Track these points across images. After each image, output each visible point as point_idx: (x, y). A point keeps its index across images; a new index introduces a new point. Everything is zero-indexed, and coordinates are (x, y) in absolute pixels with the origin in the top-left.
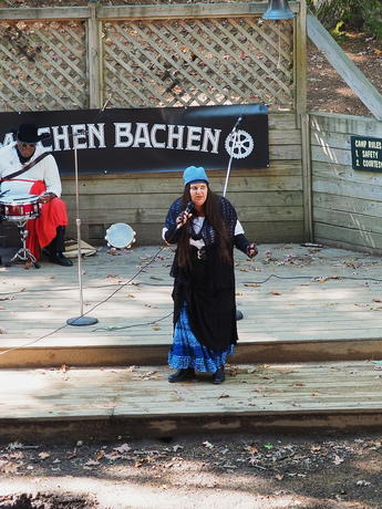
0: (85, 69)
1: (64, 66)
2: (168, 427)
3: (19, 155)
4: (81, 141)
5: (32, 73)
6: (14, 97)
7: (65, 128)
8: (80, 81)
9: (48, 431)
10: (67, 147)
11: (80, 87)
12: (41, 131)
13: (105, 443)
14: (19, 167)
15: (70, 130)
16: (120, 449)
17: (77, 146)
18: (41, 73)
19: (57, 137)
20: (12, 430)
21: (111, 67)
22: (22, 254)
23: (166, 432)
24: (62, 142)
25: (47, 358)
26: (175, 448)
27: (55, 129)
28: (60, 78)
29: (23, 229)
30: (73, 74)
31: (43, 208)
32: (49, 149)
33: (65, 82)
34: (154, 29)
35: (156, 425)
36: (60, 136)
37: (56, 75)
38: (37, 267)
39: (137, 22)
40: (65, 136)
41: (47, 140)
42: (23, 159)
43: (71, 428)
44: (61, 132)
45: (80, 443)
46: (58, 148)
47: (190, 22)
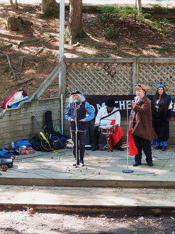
0: (132, 81)
1: (124, 79)
2: (158, 211)
3: (107, 110)
4: (129, 106)
5: (112, 82)
6: (106, 90)
7: (124, 102)
8: (130, 85)
9: (115, 211)
10: (124, 108)
11: (129, 87)
12: (116, 102)
13: (134, 216)
14: (107, 114)
15: (125, 102)
16: (141, 218)
17: (128, 108)
18: (116, 82)
19: (121, 105)
20: (101, 210)
21: (141, 80)
22: (107, 146)
23: (157, 213)
24: (122, 106)
25: (115, 184)
26: (160, 219)
27: (120, 102)
28: (123, 83)
29: (107, 137)
30: (127, 82)
31: (115, 130)
32: (118, 109)
33: (124, 85)
34: (157, 66)
35: (154, 210)
36: (122, 104)
37: (121, 82)
38: (112, 151)
39: (151, 64)
40: (124, 104)
41: (117, 106)
42: (108, 112)
43: (123, 210)
44: (122, 103)
45: (126, 215)
46: (121, 108)
47: (170, 64)
